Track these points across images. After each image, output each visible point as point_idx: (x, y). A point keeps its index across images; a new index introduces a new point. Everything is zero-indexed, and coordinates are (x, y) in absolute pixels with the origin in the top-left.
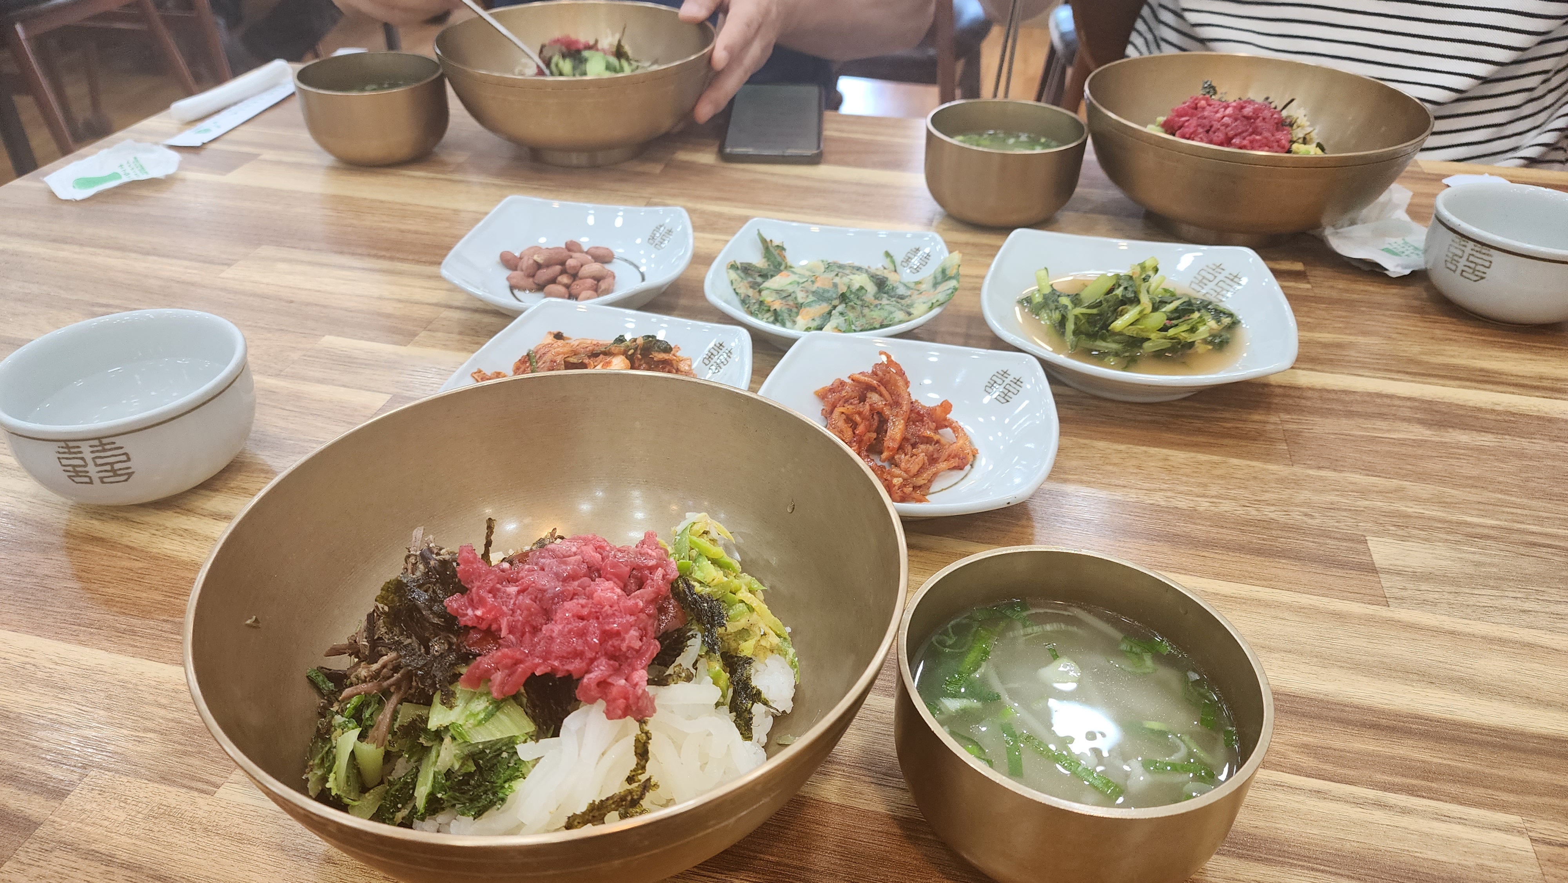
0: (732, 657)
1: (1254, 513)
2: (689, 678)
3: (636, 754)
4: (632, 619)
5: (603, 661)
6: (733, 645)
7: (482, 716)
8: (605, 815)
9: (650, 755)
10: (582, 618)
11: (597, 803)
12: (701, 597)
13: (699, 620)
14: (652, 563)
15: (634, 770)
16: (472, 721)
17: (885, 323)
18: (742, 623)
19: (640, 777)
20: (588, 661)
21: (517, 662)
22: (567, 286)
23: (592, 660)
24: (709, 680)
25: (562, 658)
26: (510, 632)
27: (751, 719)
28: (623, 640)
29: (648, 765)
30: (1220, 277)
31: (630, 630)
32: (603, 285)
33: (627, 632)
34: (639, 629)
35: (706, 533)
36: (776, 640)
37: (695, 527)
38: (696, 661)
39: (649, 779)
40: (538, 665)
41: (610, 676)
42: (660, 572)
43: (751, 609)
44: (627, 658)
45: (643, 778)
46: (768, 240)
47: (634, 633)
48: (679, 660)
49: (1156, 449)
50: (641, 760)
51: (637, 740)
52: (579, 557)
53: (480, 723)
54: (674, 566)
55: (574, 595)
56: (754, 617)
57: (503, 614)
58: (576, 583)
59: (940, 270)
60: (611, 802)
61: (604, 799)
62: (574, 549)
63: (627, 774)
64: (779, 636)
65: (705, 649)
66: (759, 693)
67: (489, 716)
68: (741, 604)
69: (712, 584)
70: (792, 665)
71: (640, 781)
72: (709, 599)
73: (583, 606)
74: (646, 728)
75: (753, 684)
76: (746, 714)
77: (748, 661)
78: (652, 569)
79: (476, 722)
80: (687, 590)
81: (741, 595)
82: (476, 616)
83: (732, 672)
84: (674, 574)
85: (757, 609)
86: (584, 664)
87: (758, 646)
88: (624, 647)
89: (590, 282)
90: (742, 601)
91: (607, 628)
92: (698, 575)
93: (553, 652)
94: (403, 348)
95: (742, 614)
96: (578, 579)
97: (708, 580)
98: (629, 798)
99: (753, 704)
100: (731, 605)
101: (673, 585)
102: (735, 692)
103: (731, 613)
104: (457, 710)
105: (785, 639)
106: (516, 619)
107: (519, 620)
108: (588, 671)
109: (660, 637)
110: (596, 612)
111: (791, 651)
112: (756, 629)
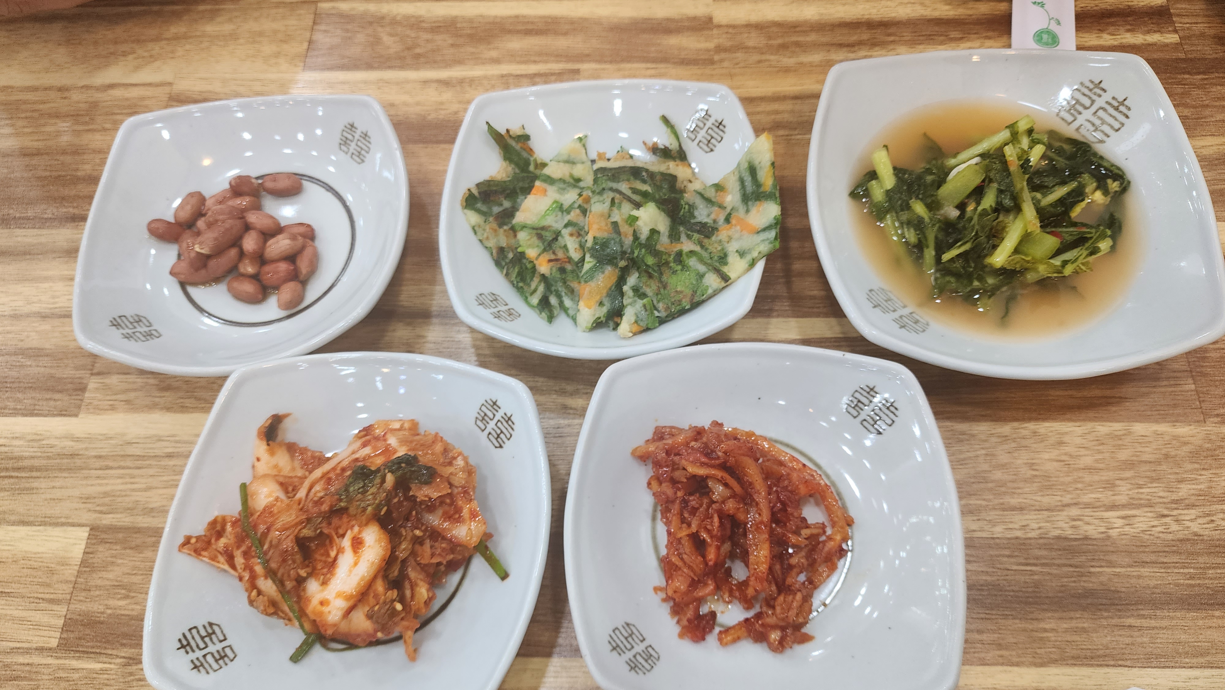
1: (1174, 527)
17: (696, 299)
22: (255, 277)
30: (1100, 102)
32: (303, 265)
46: (503, 132)
49: (1047, 424)
59: (746, 165)
89: (283, 267)
94: (73, 420)
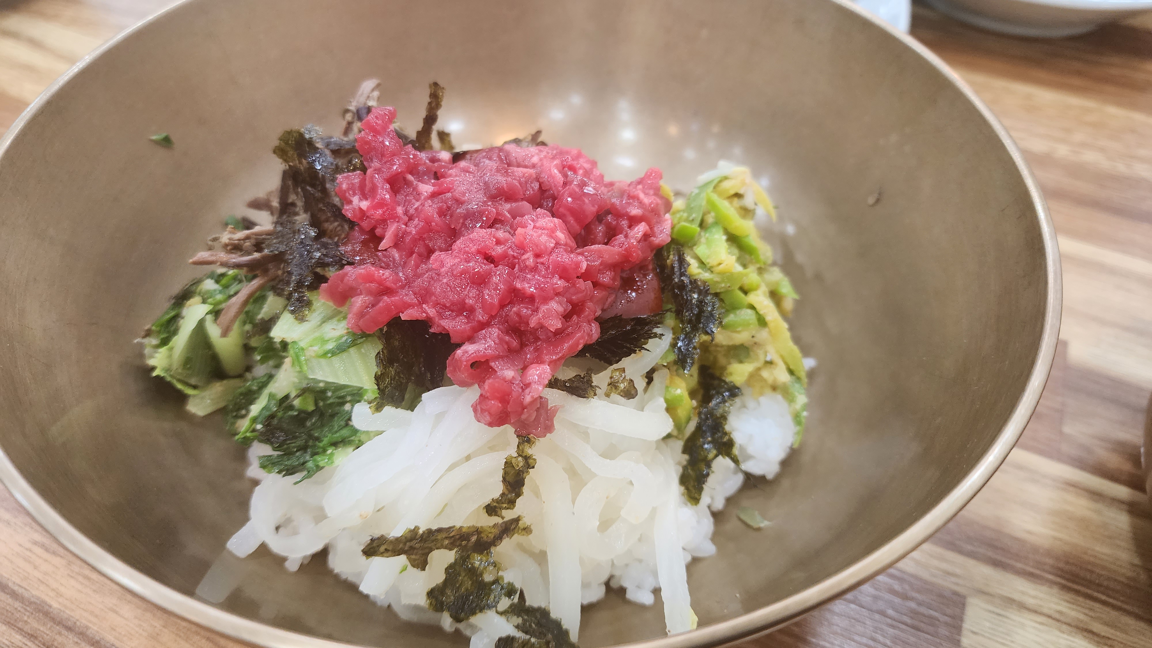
0: (713, 377)
2: (630, 393)
3: (504, 480)
4: (560, 283)
5: (495, 332)
6: (722, 360)
7: (331, 346)
8: (431, 550)
9: (525, 489)
10: (489, 259)
11: (421, 531)
12: (694, 282)
13: (679, 314)
14: (635, 211)
15: (497, 501)
16: (316, 348)
18: (741, 337)
19: (504, 512)
20: (475, 324)
21: (387, 291)
23: (483, 326)
24: (661, 403)
25: (442, 308)
26: (396, 245)
27: (708, 475)
28: (536, 310)
29: (519, 501)
31: (552, 299)
33: (546, 300)
34: (570, 301)
35: (738, 196)
36: (782, 376)
37: (726, 185)
38: (653, 371)
39: (517, 520)
40: (409, 306)
41: (497, 358)
42: (641, 229)
43: (762, 322)
44: (537, 339)
45: (509, 515)
47: (556, 306)
48: (625, 362)
50: (510, 492)
51: (508, 464)
52: (532, 171)
53: (325, 355)
54: (667, 227)
55: (494, 223)
56: (763, 335)
57: (395, 217)
58: (508, 206)
60: (444, 535)
61: (434, 527)
62: (535, 160)
63: (487, 500)
64: (791, 372)
65: (672, 357)
66: (730, 444)
67: (340, 349)
68: (750, 312)
69: (715, 269)
70: (797, 418)
71: (503, 518)
72: (704, 290)
73: (498, 242)
74: (529, 451)
75: (727, 428)
76: (703, 466)
77: (734, 391)
78: (634, 221)
79: (321, 352)
80: (676, 265)
81: (752, 298)
82: (360, 209)
83: (706, 400)
84: (662, 237)
85: (771, 325)
86: (468, 327)
87: (754, 377)
88: (533, 323)
90: (752, 307)
91: (519, 285)
92: (701, 250)
93: (433, 294)
95: (746, 325)
96: (516, 200)
97: (711, 261)
98: (474, 539)
99: (716, 456)
100: (734, 307)
101: (660, 252)
102: (699, 428)
103: (730, 318)
104: (306, 327)
105: (798, 379)
106: (408, 229)
107: (410, 233)
108: (471, 339)
109: (607, 321)
110: (514, 257)
111: (802, 399)
112: (760, 353)
